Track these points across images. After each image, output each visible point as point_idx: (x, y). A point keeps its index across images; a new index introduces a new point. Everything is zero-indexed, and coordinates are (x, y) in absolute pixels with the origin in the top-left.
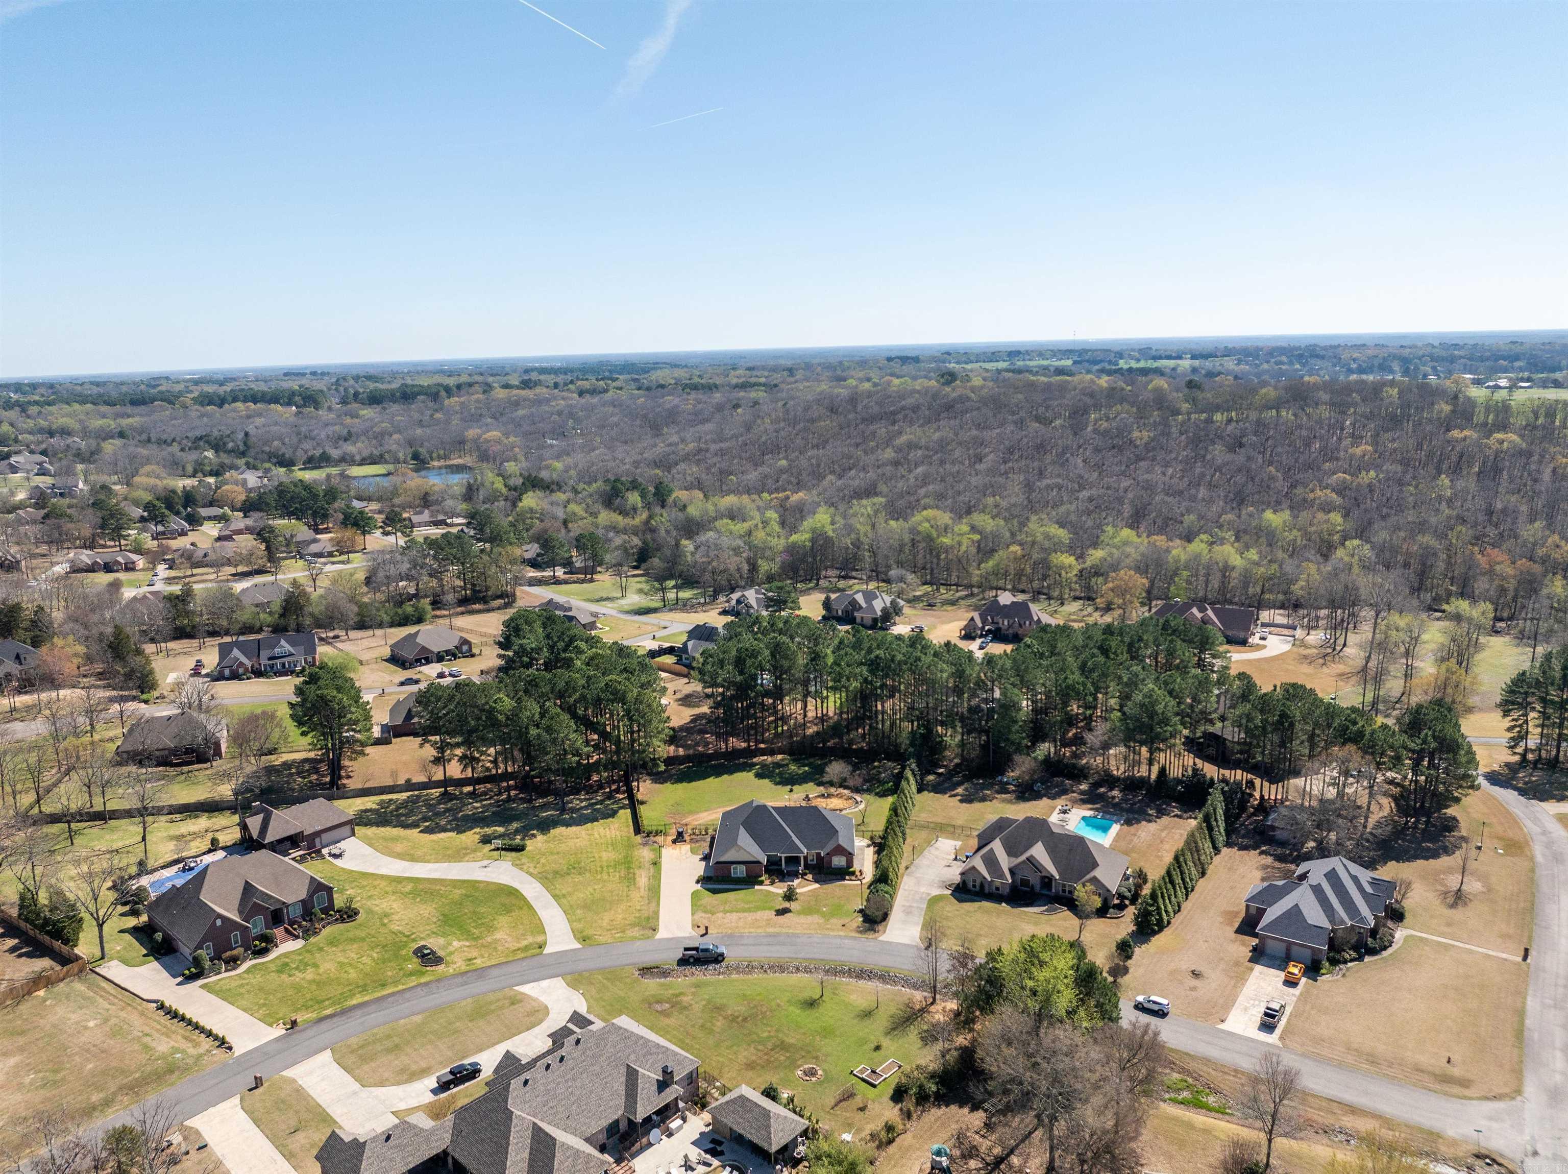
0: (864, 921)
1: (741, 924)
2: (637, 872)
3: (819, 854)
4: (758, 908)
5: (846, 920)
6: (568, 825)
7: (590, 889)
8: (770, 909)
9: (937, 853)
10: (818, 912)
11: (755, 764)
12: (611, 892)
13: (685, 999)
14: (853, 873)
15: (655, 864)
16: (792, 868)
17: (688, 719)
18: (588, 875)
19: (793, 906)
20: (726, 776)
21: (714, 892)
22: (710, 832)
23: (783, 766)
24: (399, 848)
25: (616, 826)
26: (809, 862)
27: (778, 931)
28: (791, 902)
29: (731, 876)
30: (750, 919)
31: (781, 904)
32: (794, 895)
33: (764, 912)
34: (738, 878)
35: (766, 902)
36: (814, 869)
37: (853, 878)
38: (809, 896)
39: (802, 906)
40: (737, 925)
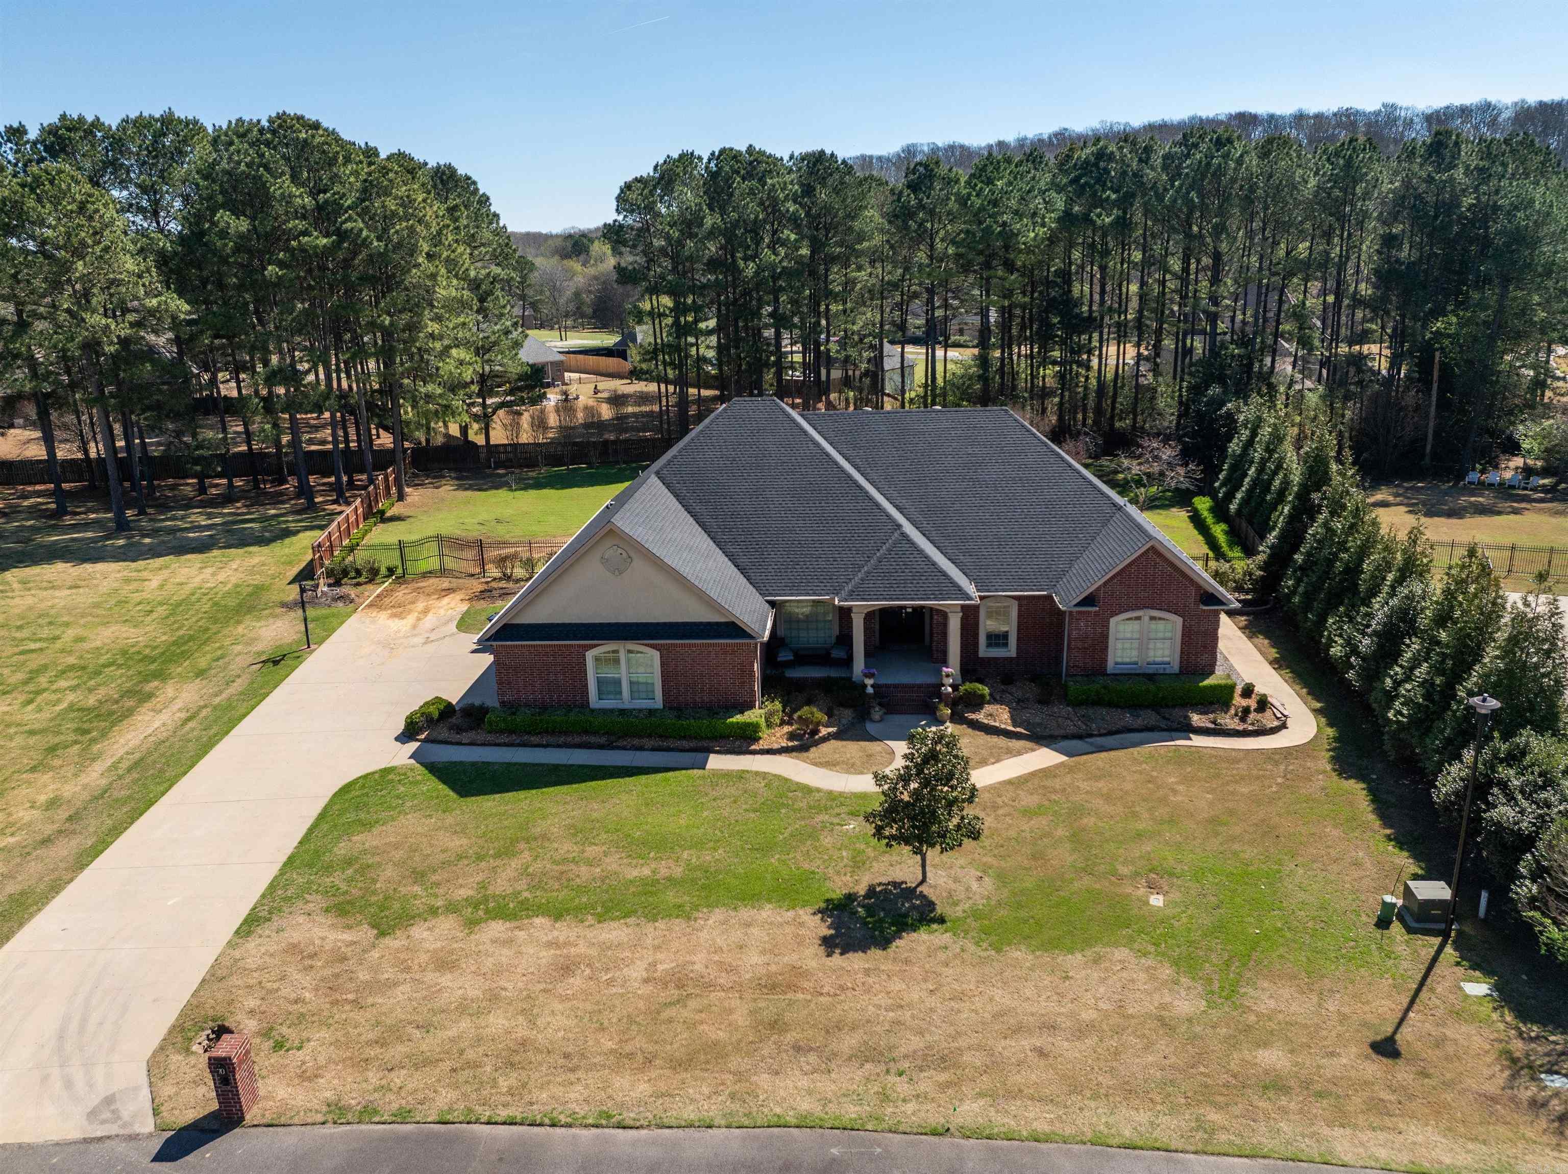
1: (555, 1023)
3: (1033, 610)
5: (1373, 999)
10: (1118, 919)
14: (1222, 698)
15: (277, 662)
19: (949, 875)
21: (474, 781)
26: (984, 651)
27: (851, 1112)
28: (932, 854)
29: (585, 704)
30: (637, 972)
31: (858, 863)
32: (951, 804)
33: (746, 913)
34: (622, 712)
35: (765, 849)
36: (1008, 680)
37: (1229, 721)
38: (1028, 813)
39: (1002, 878)
40: (522, 1032)
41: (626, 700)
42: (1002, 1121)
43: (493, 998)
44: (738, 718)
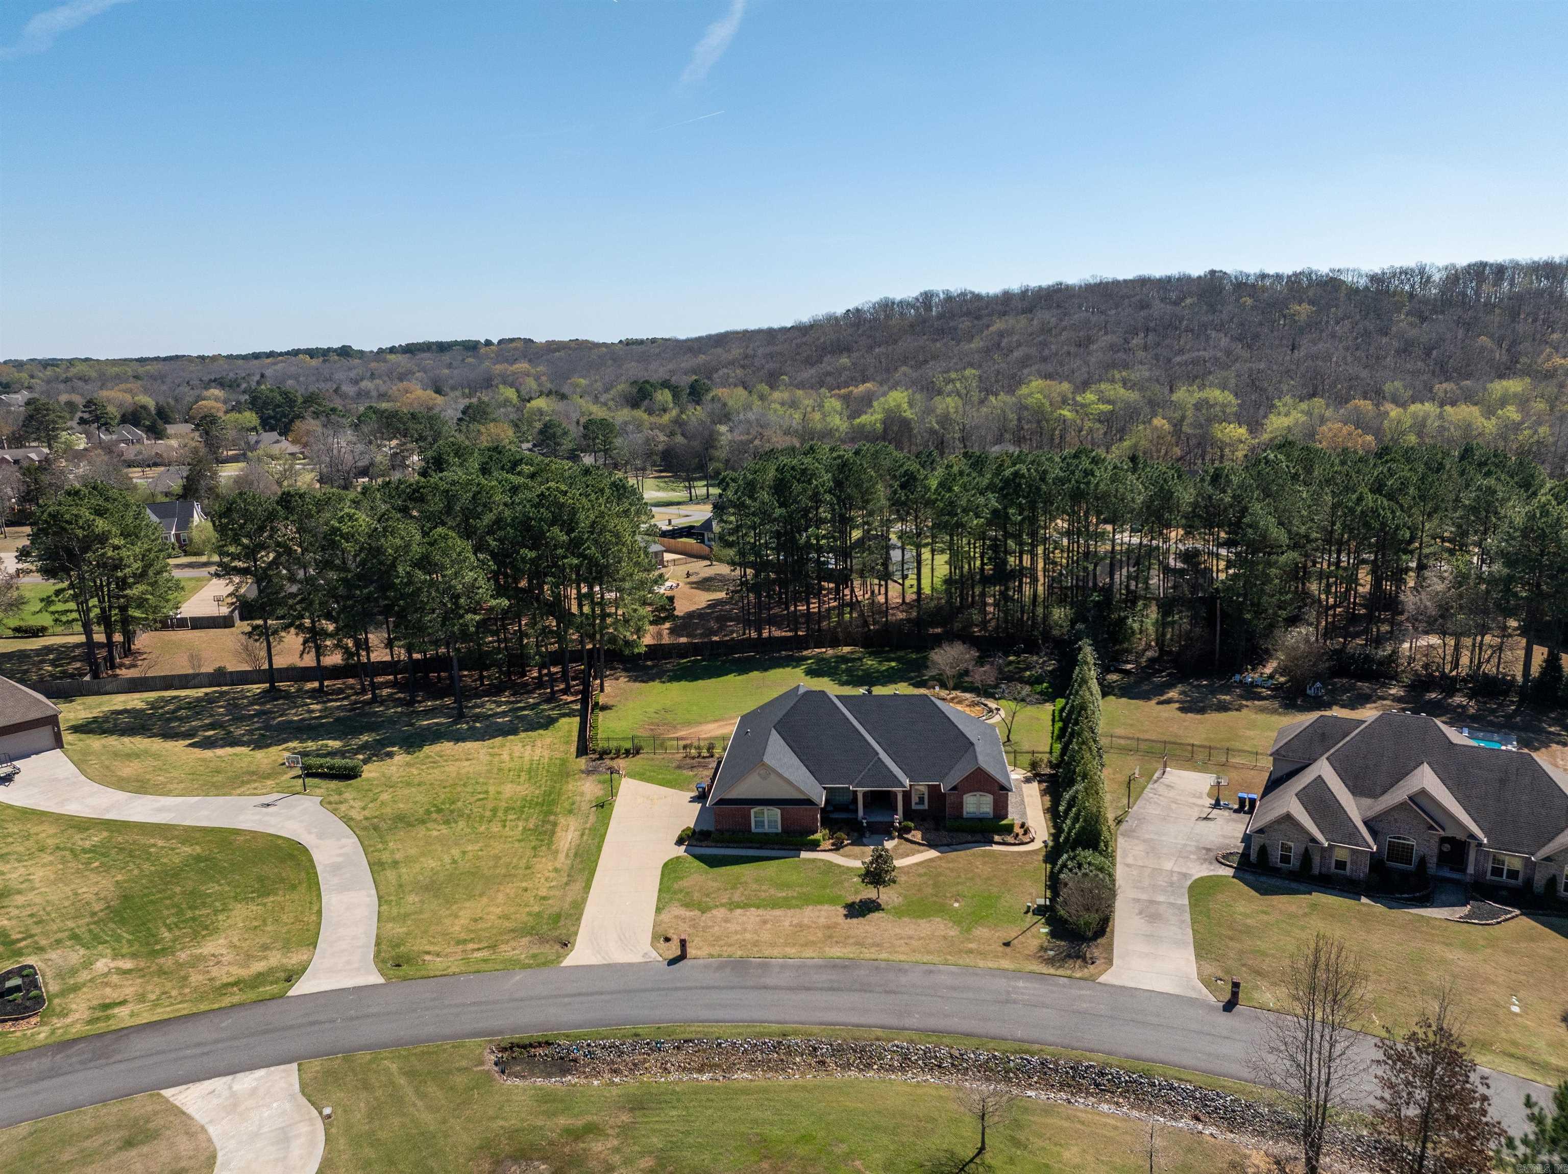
0: (1053, 934)
1: (765, 936)
2: (562, 820)
3: (934, 790)
4: (806, 900)
5: (1011, 933)
6: (459, 738)
7: (455, 852)
8: (832, 901)
9: (1172, 794)
10: (941, 910)
11: (806, 658)
12: (497, 858)
13: (598, 1146)
14: (1009, 829)
15: (602, 806)
16: (879, 818)
17: (703, 605)
18: (462, 824)
19: (886, 895)
20: (756, 673)
21: (713, 862)
22: (717, 751)
23: (853, 660)
24: (128, 770)
25: (548, 741)
26: (914, 807)
27: (851, 956)
28: (881, 888)
29: (750, 831)
30: (787, 924)
31: (857, 892)
32: (887, 872)
33: (819, 907)
34: (765, 834)
35: (824, 887)
36: (924, 820)
37: (1010, 839)
38: (920, 875)
39: (905, 897)
40: (756, 938)
41: (766, 829)
42: (891, 958)
43: (745, 930)
44: (812, 837)
